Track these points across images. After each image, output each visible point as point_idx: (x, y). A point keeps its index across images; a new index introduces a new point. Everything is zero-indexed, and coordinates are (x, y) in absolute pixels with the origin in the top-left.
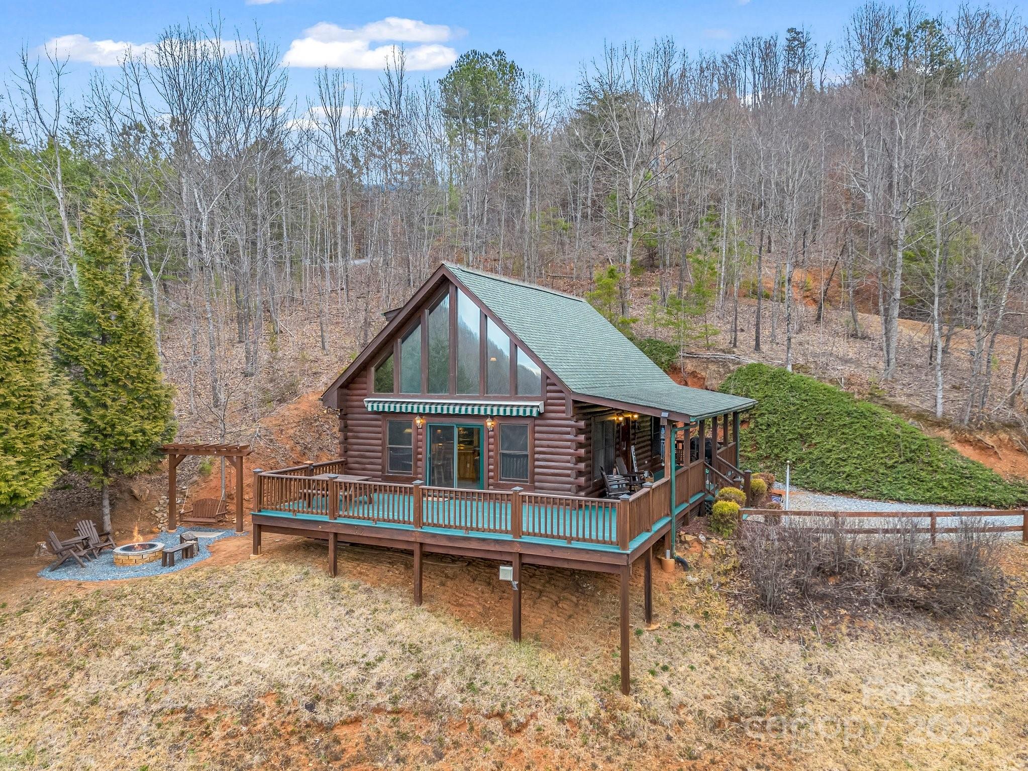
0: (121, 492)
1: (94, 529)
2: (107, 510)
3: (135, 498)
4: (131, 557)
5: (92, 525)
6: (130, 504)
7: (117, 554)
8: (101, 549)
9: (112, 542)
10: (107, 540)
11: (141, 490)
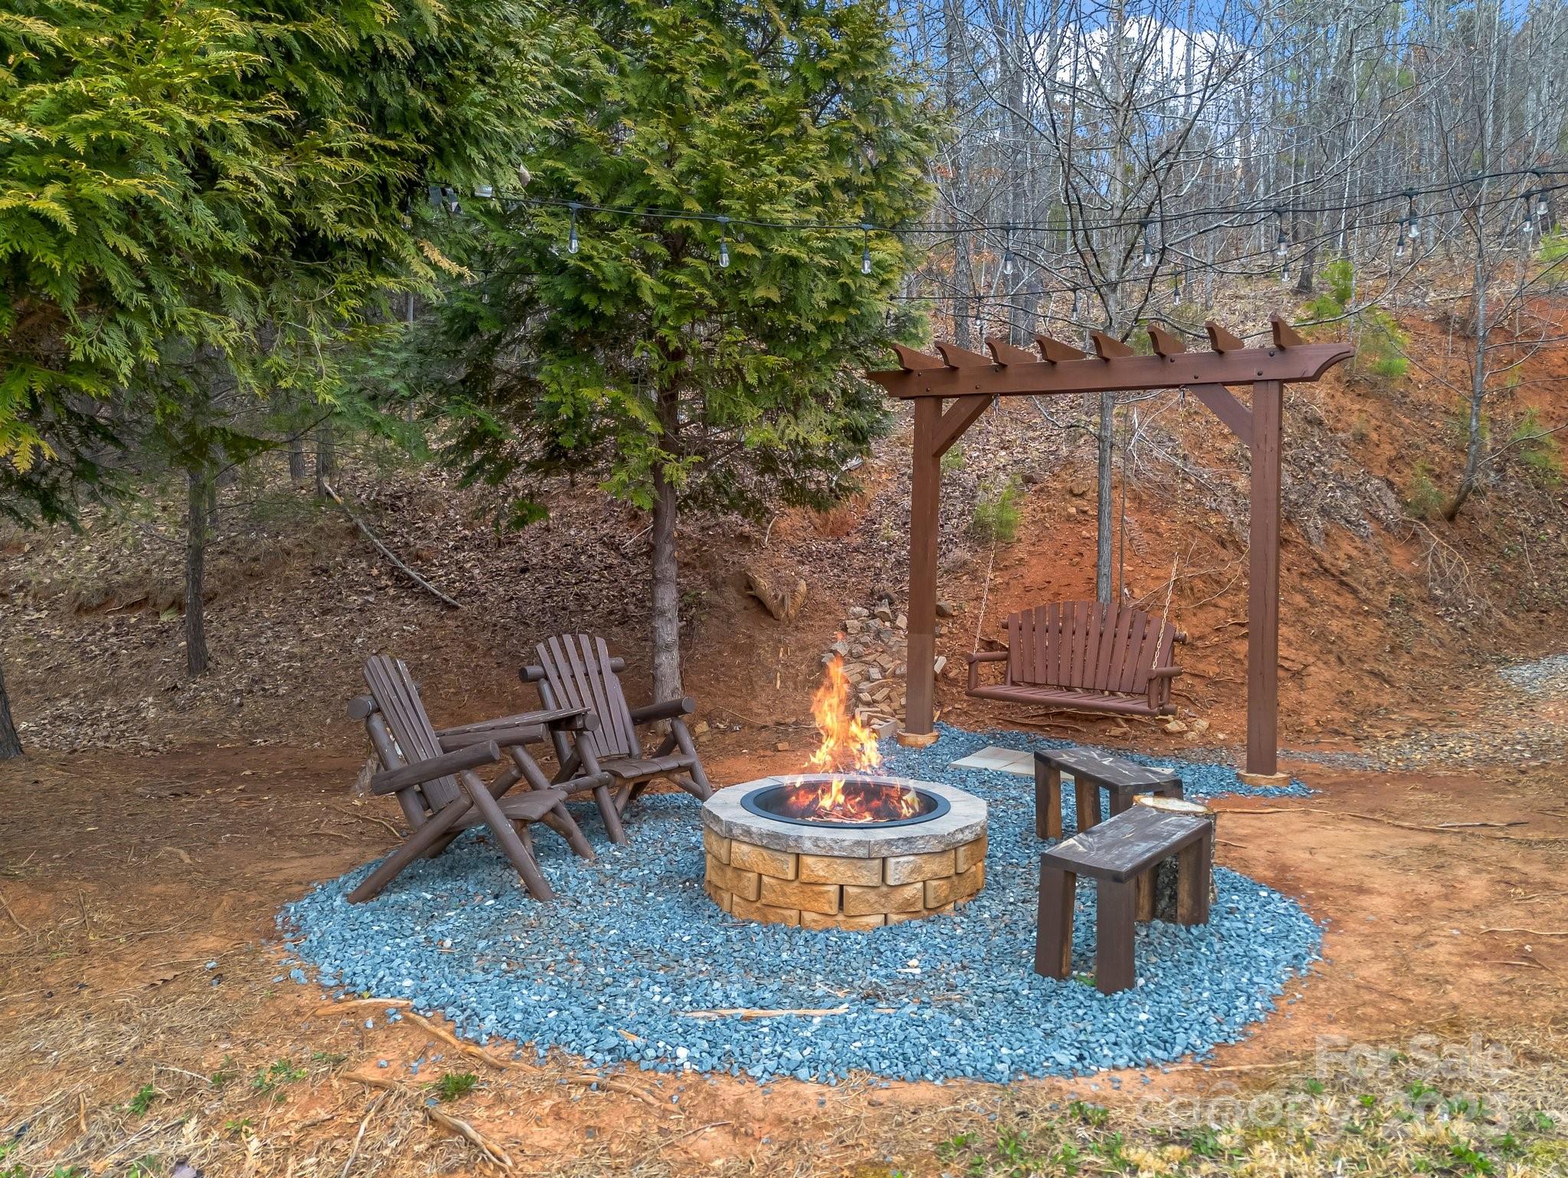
0: (714, 586)
1: (613, 684)
2: (668, 631)
3: (760, 606)
4: (814, 867)
5: (607, 662)
6: (743, 624)
7: (729, 834)
8: (639, 786)
9: (693, 757)
10: (671, 744)
11: (778, 582)
